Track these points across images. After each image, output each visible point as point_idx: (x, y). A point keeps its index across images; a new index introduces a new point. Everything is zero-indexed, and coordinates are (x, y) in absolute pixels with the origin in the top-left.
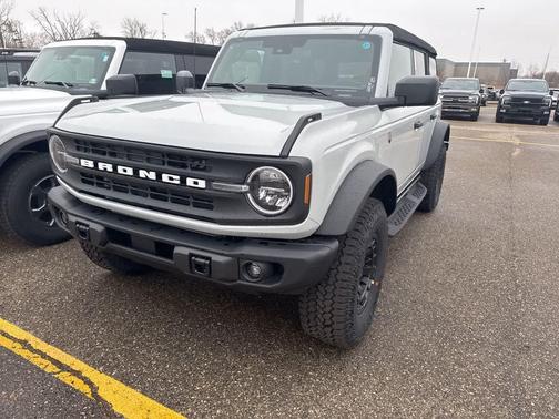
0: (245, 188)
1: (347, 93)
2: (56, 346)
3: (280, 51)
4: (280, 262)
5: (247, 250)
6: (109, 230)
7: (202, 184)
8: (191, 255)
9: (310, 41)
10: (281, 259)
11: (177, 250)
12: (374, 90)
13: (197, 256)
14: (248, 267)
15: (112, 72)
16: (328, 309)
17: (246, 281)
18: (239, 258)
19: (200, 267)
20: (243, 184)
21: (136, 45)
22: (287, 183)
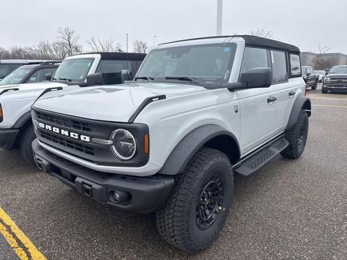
0: (110, 142)
1: (211, 81)
2: (23, 231)
3: (175, 56)
4: (129, 191)
5: (111, 182)
6: (51, 165)
7: (88, 139)
8: (83, 183)
9: (193, 49)
10: (130, 189)
11: (78, 179)
12: (229, 78)
13: (86, 184)
14: (113, 193)
15: (92, 72)
16: (171, 225)
17: (112, 203)
18: (107, 187)
19: (87, 191)
20: (108, 139)
21: (106, 56)
22: (132, 139)
